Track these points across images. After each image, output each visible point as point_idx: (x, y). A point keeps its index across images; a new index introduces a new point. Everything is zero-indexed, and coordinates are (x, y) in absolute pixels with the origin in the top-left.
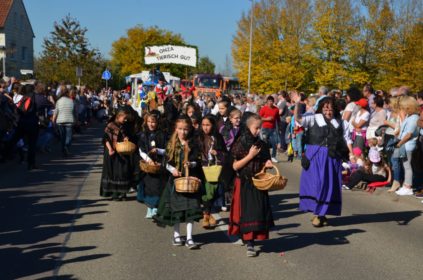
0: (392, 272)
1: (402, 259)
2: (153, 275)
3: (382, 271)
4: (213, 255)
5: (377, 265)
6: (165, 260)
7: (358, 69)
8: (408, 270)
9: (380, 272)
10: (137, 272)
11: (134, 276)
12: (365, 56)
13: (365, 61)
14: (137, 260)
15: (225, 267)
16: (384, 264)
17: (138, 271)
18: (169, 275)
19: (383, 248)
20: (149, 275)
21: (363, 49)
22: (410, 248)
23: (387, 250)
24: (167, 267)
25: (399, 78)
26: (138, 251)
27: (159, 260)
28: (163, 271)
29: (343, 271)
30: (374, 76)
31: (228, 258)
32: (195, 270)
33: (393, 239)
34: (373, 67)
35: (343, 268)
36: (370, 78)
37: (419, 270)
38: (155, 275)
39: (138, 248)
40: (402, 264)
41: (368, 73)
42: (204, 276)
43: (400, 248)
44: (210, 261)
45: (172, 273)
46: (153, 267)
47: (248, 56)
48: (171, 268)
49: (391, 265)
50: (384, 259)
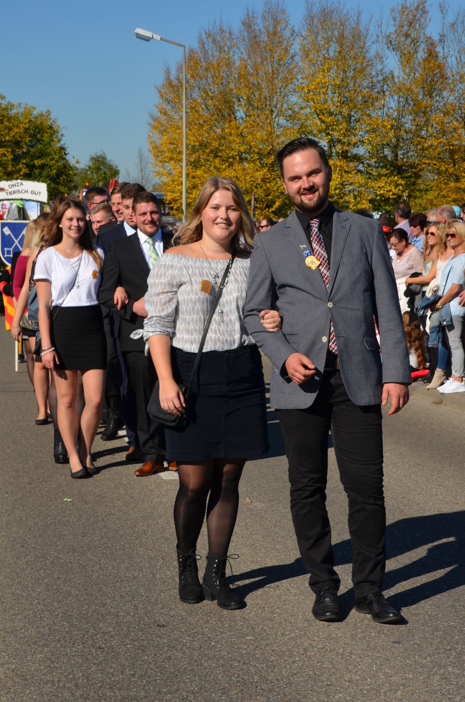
0: (414, 508)
1: (433, 490)
2: (36, 530)
3: (400, 508)
4: (132, 497)
5: (392, 500)
6: (53, 508)
7: (384, 171)
8: (439, 504)
9: (397, 508)
10: (9, 527)
11: (6, 532)
12: (396, 146)
13: (396, 155)
14: (7, 510)
15: (152, 513)
16: (404, 498)
17: (11, 525)
18: (63, 528)
19: (405, 476)
20: (30, 529)
21: (392, 134)
22: (450, 473)
23: (412, 477)
24: (58, 518)
25: (458, 185)
26: (6, 497)
27: (43, 509)
28: (52, 523)
29: (338, 510)
30: (414, 184)
31: (156, 500)
32: (103, 520)
33: (424, 461)
34: (412, 166)
35: (339, 506)
36: (406, 186)
37: (457, 504)
38: (39, 529)
39: (7, 493)
40: (432, 496)
41: (403, 178)
42: (118, 527)
43: (432, 474)
44: (126, 506)
45: (66, 526)
46: (34, 518)
47: (180, 153)
48: (64, 519)
49: (414, 498)
50: (405, 491)
